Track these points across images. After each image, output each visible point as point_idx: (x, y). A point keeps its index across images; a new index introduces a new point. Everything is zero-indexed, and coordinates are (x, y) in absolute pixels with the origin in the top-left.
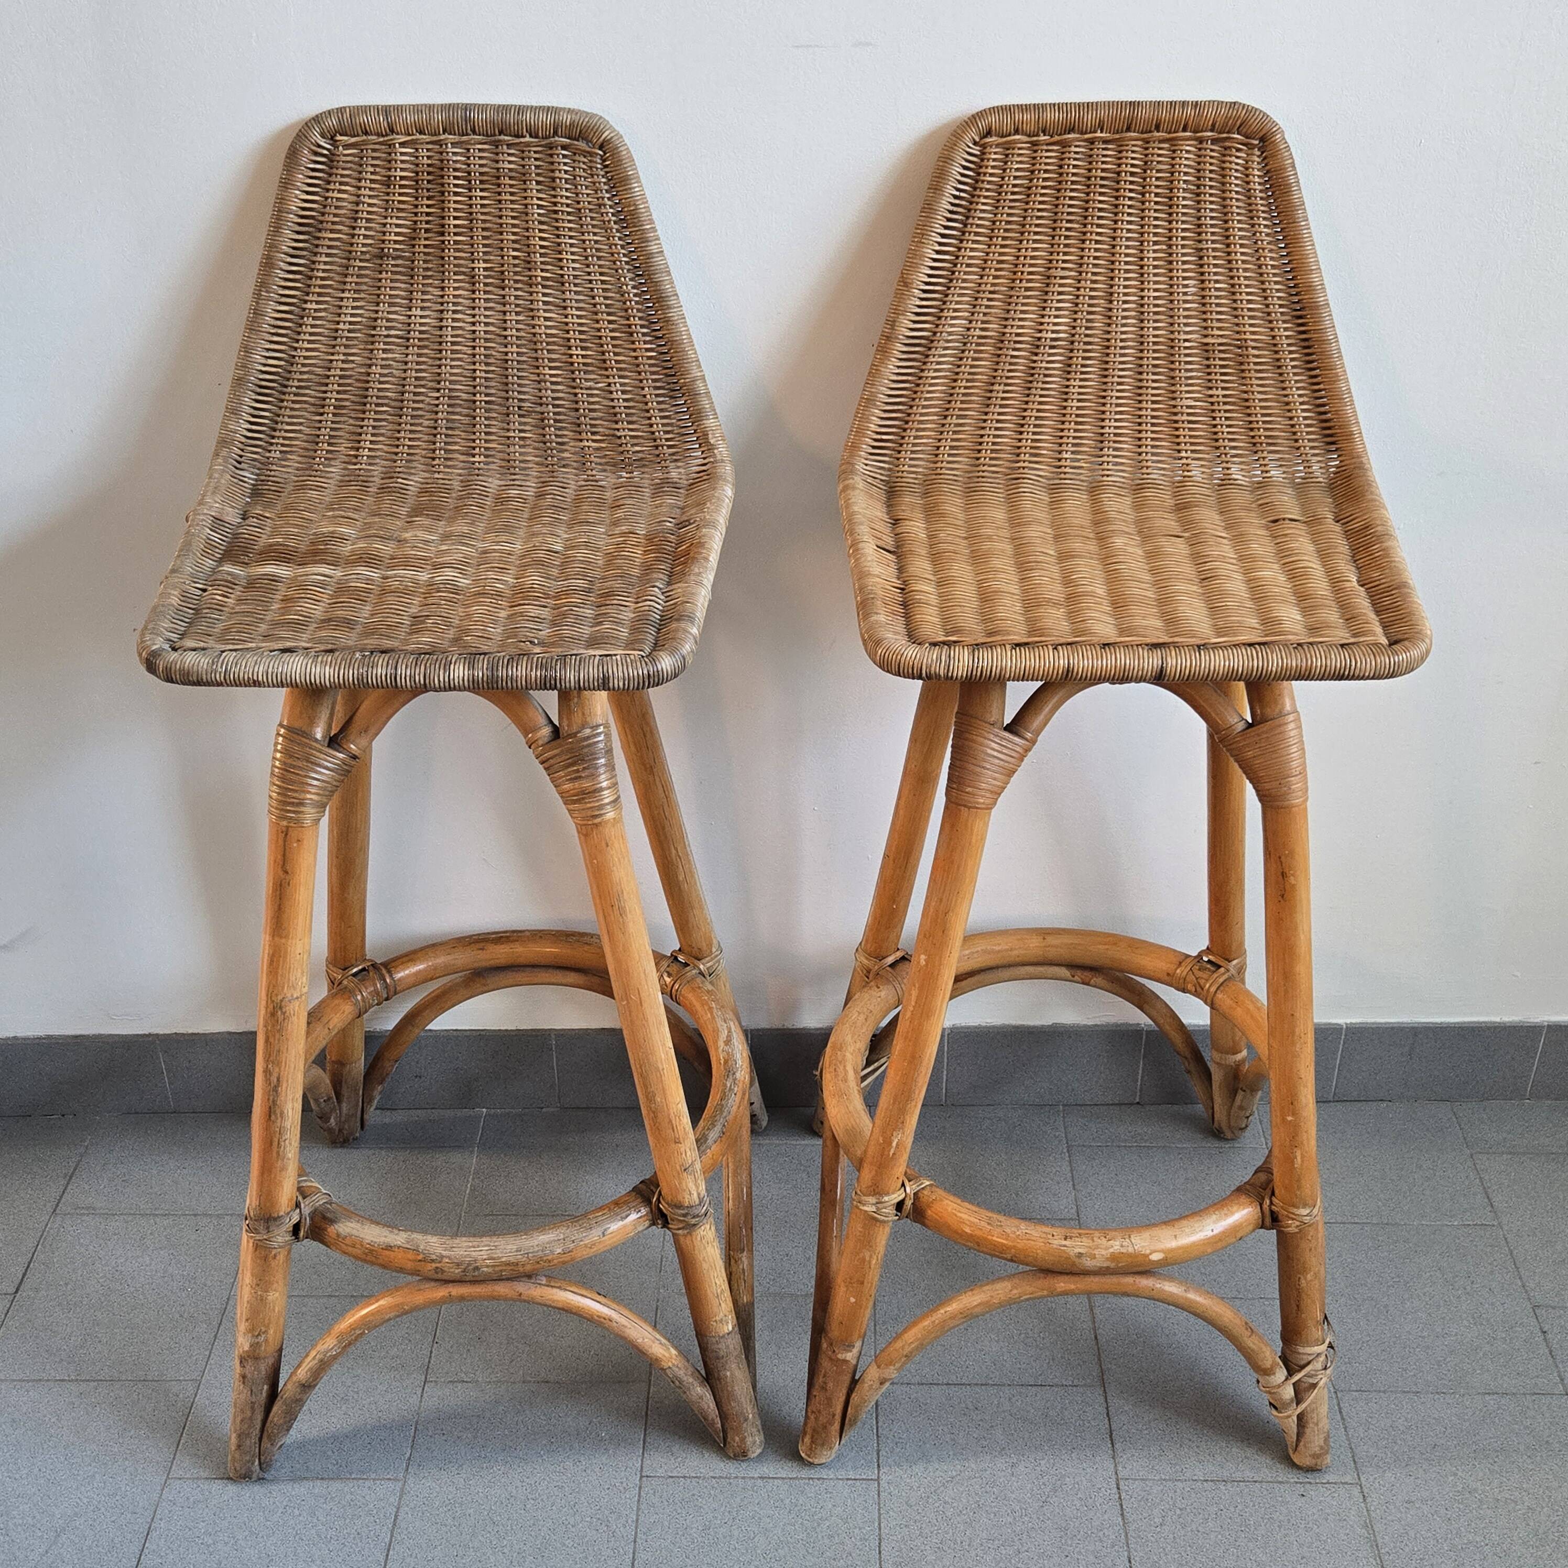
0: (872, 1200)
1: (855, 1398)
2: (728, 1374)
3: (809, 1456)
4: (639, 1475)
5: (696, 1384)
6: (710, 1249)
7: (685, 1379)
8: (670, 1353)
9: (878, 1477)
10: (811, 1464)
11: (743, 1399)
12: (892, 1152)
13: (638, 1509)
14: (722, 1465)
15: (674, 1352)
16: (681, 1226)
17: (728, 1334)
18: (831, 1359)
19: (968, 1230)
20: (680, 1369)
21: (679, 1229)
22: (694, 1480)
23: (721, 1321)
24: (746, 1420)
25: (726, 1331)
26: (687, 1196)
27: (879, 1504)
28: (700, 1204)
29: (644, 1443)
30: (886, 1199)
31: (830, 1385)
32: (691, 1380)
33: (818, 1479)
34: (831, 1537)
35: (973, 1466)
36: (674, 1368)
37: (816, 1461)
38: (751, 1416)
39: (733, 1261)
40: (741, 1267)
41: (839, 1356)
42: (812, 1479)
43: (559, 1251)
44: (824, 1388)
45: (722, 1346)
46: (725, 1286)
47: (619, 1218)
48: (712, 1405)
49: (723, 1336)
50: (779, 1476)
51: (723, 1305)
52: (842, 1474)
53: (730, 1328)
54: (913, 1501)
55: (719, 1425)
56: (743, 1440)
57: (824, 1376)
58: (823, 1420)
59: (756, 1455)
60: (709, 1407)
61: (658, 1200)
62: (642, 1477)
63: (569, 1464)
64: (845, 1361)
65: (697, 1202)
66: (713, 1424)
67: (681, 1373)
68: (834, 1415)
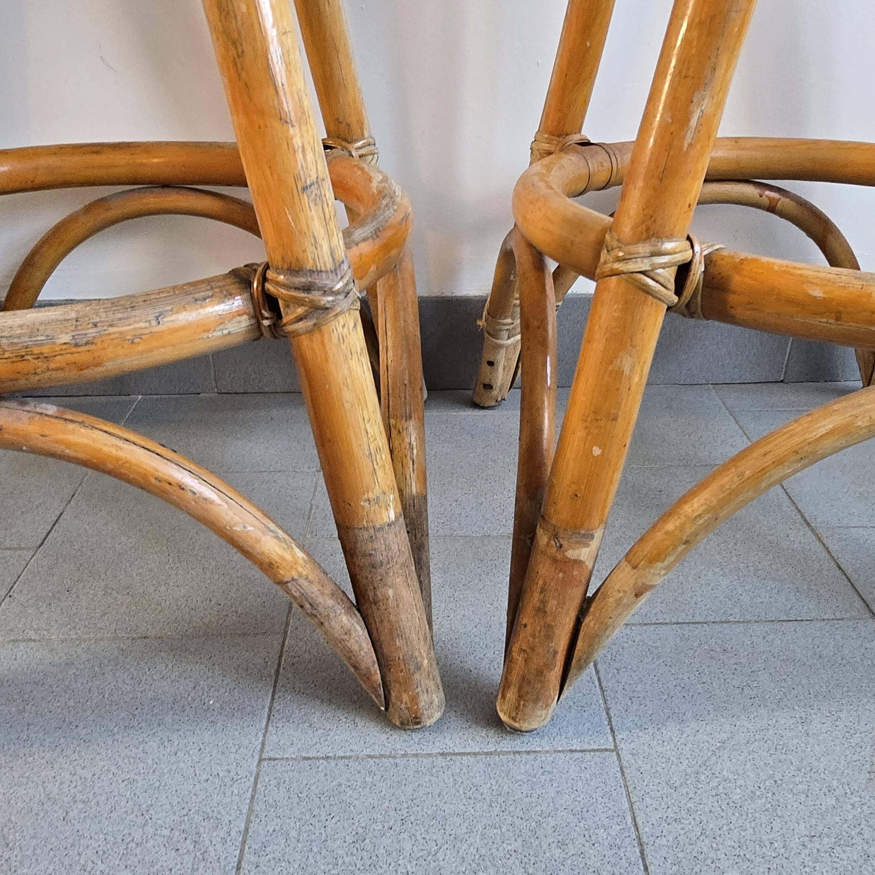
0: (644, 248)
1: (589, 621)
2: (391, 592)
3: (514, 719)
4: (257, 757)
5: (340, 610)
6: (354, 363)
7: (320, 599)
8: (293, 555)
9: (615, 746)
10: (515, 731)
11: (414, 636)
12: (688, 140)
13: (251, 810)
14: (384, 737)
15: (300, 554)
16: (300, 311)
17: (389, 525)
18: (555, 561)
19: (818, 293)
20: (311, 582)
21: (300, 319)
22: (341, 762)
23: (377, 501)
24: (418, 668)
25: (386, 520)
26: (310, 249)
27: (626, 786)
28: (335, 271)
29: (270, 710)
30: (668, 246)
31: (552, 604)
32: (330, 602)
33: (528, 753)
34: (561, 844)
35: (746, 724)
36: (302, 581)
37: (525, 726)
38: (426, 662)
39: (394, 433)
40: (407, 440)
41: (571, 554)
42: (519, 753)
43: (66, 338)
44: (541, 611)
45: (379, 545)
46: (382, 441)
47: (190, 298)
48: (367, 645)
49: (381, 529)
50: (468, 750)
51: (380, 473)
52: (561, 744)
53: (392, 516)
54: (677, 780)
55: (378, 677)
56: (414, 699)
57: (543, 590)
58: (537, 661)
59: (433, 720)
60: (361, 648)
61: (264, 279)
62: (261, 760)
63: (153, 744)
64: (578, 563)
65: (330, 266)
66: (367, 677)
67: (314, 590)
68: (556, 653)
